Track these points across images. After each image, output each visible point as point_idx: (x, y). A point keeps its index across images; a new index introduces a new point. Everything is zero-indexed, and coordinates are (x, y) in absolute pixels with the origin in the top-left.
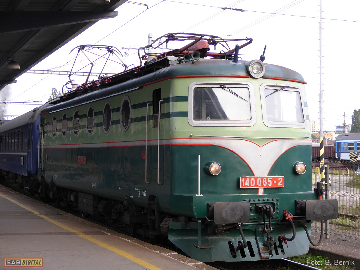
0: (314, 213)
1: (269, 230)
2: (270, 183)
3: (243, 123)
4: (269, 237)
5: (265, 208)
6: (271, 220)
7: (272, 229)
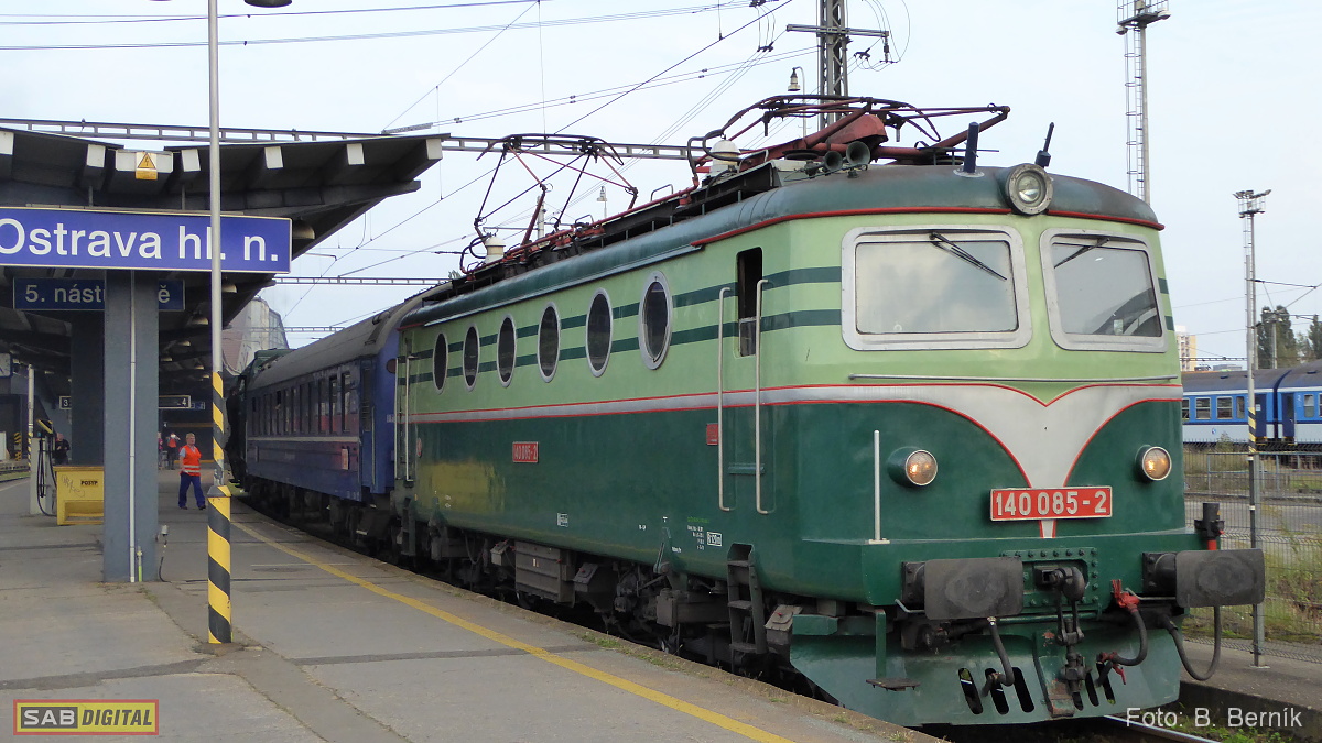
0: (1199, 588)
1: (1073, 637)
2: (1071, 506)
3: (996, 340)
4: (1073, 655)
5: (1061, 575)
6: (1078, 609)
7: (1081, 634)
